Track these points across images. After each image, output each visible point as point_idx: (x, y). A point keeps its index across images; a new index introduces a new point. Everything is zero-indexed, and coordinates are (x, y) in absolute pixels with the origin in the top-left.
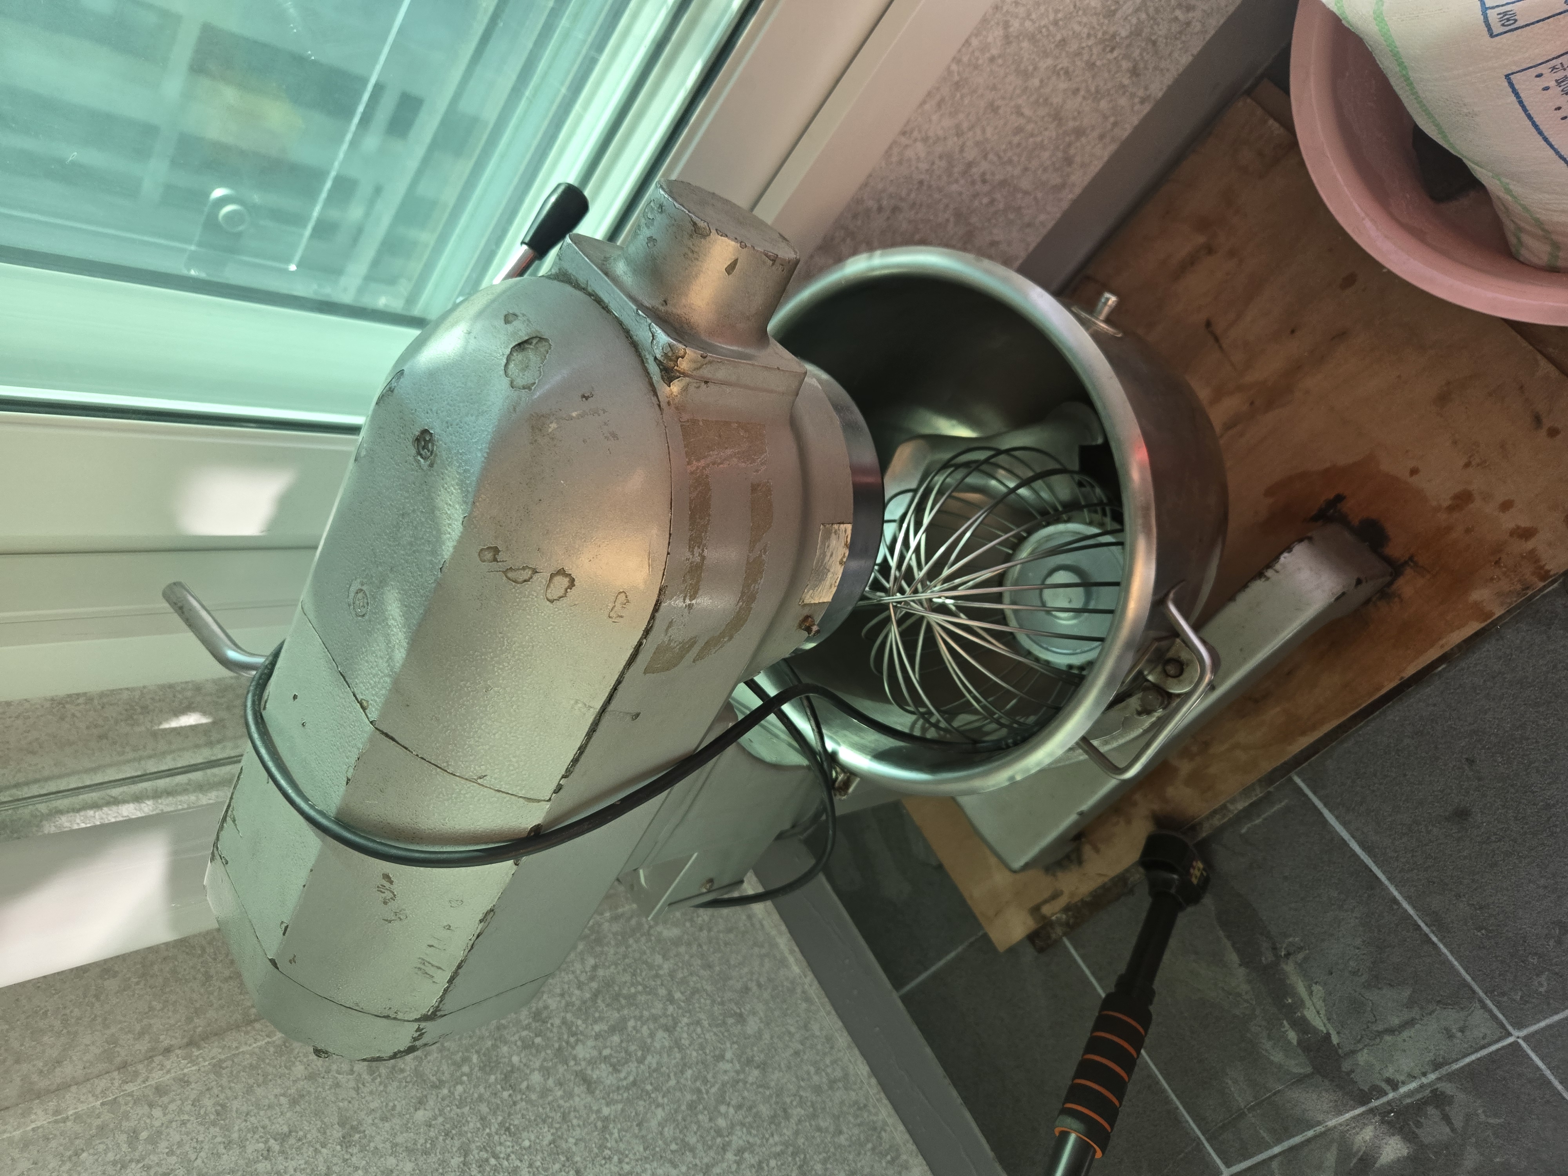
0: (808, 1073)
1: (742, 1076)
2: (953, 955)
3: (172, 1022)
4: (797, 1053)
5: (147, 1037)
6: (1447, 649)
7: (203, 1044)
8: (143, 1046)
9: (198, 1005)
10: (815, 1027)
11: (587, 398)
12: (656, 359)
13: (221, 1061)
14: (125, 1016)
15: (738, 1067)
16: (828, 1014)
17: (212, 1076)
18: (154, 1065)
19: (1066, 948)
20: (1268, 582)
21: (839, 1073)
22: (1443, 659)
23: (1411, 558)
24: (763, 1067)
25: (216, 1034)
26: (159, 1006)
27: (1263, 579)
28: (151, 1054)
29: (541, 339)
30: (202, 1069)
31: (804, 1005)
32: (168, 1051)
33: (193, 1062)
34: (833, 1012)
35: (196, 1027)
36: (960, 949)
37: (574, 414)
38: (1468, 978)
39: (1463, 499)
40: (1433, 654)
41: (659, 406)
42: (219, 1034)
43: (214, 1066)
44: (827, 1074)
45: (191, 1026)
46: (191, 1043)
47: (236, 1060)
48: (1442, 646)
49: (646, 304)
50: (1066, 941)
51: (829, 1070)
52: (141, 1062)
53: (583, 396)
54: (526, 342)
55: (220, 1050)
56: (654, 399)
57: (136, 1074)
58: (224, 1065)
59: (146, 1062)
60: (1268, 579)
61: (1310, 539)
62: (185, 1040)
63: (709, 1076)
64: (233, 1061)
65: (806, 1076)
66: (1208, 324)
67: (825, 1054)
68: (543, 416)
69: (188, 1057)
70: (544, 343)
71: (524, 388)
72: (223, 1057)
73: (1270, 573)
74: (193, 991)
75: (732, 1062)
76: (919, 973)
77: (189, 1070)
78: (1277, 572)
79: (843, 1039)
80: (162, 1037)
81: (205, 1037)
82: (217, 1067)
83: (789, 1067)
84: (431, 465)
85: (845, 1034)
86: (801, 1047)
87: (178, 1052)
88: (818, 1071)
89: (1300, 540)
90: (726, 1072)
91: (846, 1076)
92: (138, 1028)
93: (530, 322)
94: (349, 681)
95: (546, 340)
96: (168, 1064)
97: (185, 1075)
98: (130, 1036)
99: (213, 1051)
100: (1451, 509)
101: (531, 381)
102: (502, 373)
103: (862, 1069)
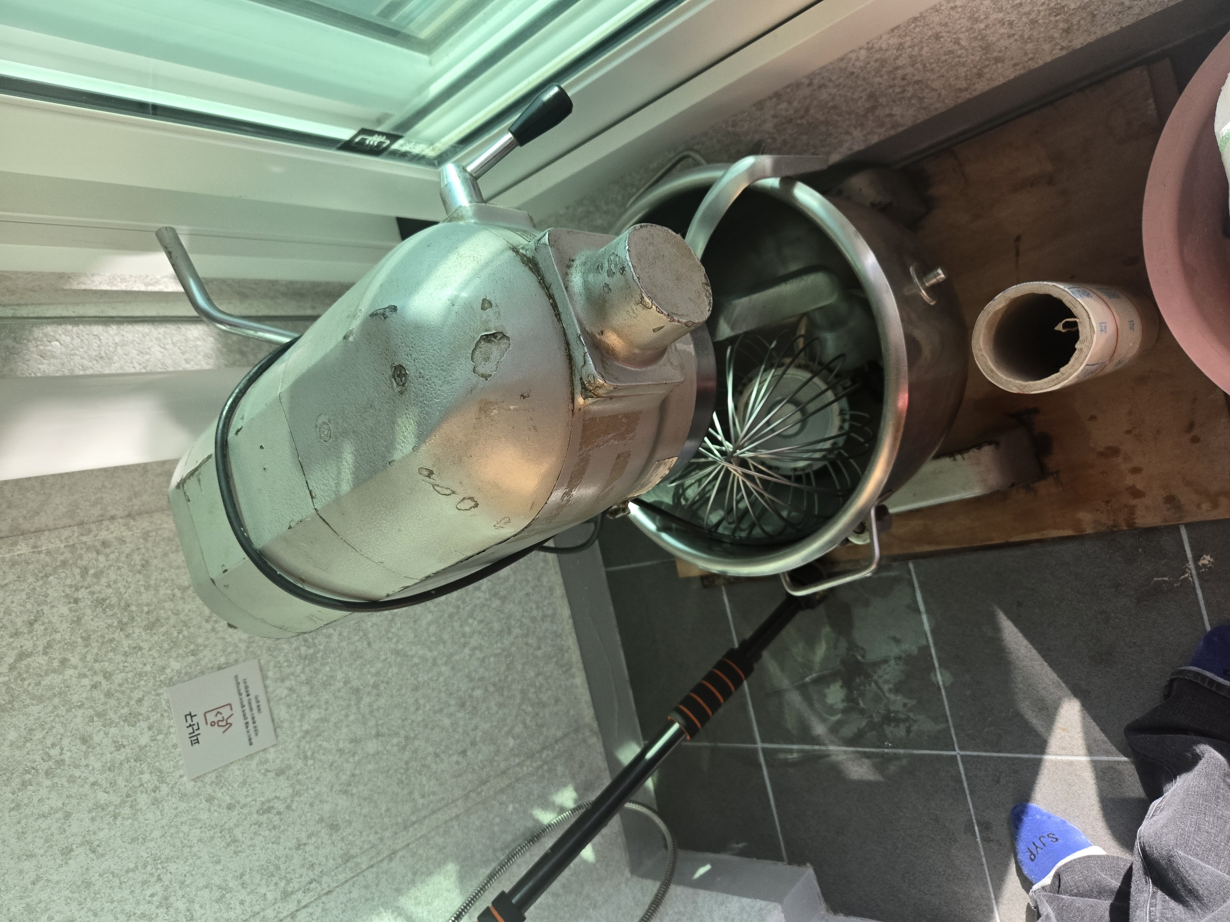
0: (531, 608)
1: (488, 603)
2: (648, 563)
3: (118, 498)
4: (528, 594)
5: (99, 506)
6: (1045, 537)
7: (137, 517)
8: (96, 512)
9: (136, 490)
10: (545, 580)
11: (524, 397)
12: (581, 379)
13: (149, 532)
14: (85, 488)
15: (487, 596)
16: (556, 573)
17: (141, 541)
18: (102, 527)
19: (721, 591)
20: (954, 462)
21: (550, 612)
22: (1040, 541)
23: (1057, 472)
24: (504, 599)
25: (147, 513)
26: (109, 486)
27: (952, 459)
28: (101, 518)
29: (504, 336)
30: (135, 534)
31: (542, 564)
32: (113, 518)
33: (129, 529)
34: (560, 572)
35: (133, 505)
36: (655, 562)
37: (512, 407)
38: (948, 713)
39: (1113, 451)
40: (1035, 536)
41: (573, 411)
42: (150, 512)
43: (144, 534)
44: (543, 611)
45: (131, 503)
46: (129, 515)
47: (159, 532)
48: (1043, 535)
49: (588, 329)
50: (723, 589)
51: (545, 609)
52: (93, 522)
53: (522, 395)
54: (493, 335)
55: (149, 524)
56: (571, 405)
57: (90, 531)
58: (150, 534)
59: (97, 523)
60: (955, 460)
61: (997, 444)
62: (126, 513)
63: (468, 600)
64: (157, 532)
65: (529, 610)
66: (1018, 239)
67: (545, 598)
68: (490, 402)
69: (126, 525)
70: (505, 341)
71: (482, 376)
72: (149, 529)
73: (959, 457)
74: (134, 479)
75: (485, 593)
76: (623, 564)
77: (126, 533)
78: (964, 459)
79: (560, 591)
80: (109, 508)
81: (140, 514)
82: (146, 535)
83: (520, 602)
84: (401, 393)
85: (563, 588)
86: (531, 591)
87: (120, 520)
88: (538, 608)
89: (990, 443)
90: (479, 598)
91: (554, 614)
92: (93, 498)
93: (499, 314)
94: (306, 473)
95: (508, 338)
96: (112, 527)
97: (123, 536)
98: (87, 503)
99: (144, 524)
100: (1101, 454)
101: (489, 372)
102: (469, 355)
103: (566, 612)
